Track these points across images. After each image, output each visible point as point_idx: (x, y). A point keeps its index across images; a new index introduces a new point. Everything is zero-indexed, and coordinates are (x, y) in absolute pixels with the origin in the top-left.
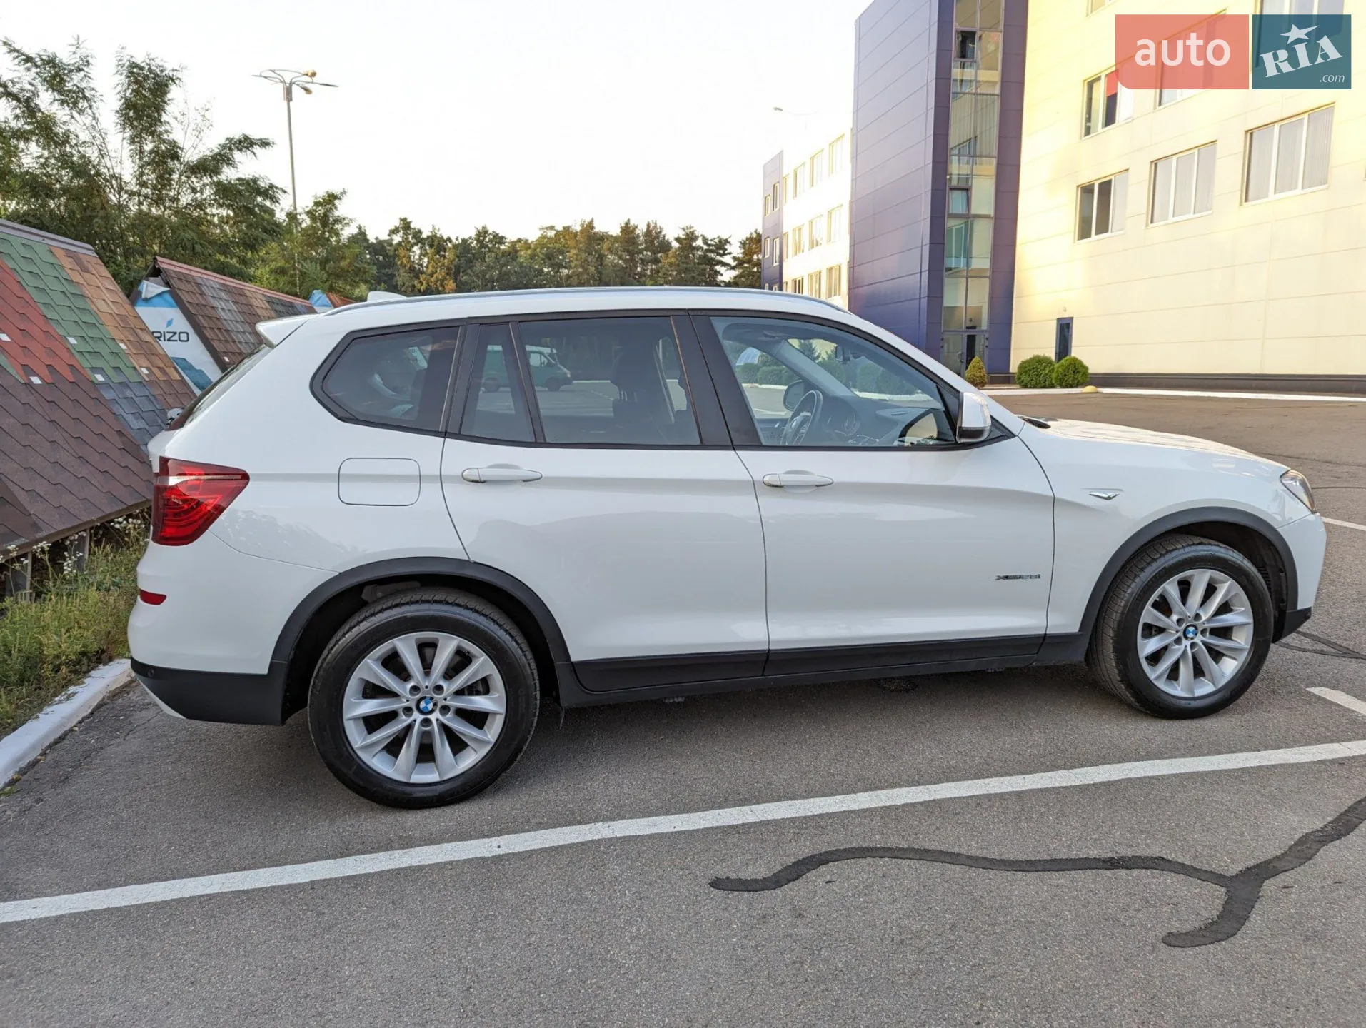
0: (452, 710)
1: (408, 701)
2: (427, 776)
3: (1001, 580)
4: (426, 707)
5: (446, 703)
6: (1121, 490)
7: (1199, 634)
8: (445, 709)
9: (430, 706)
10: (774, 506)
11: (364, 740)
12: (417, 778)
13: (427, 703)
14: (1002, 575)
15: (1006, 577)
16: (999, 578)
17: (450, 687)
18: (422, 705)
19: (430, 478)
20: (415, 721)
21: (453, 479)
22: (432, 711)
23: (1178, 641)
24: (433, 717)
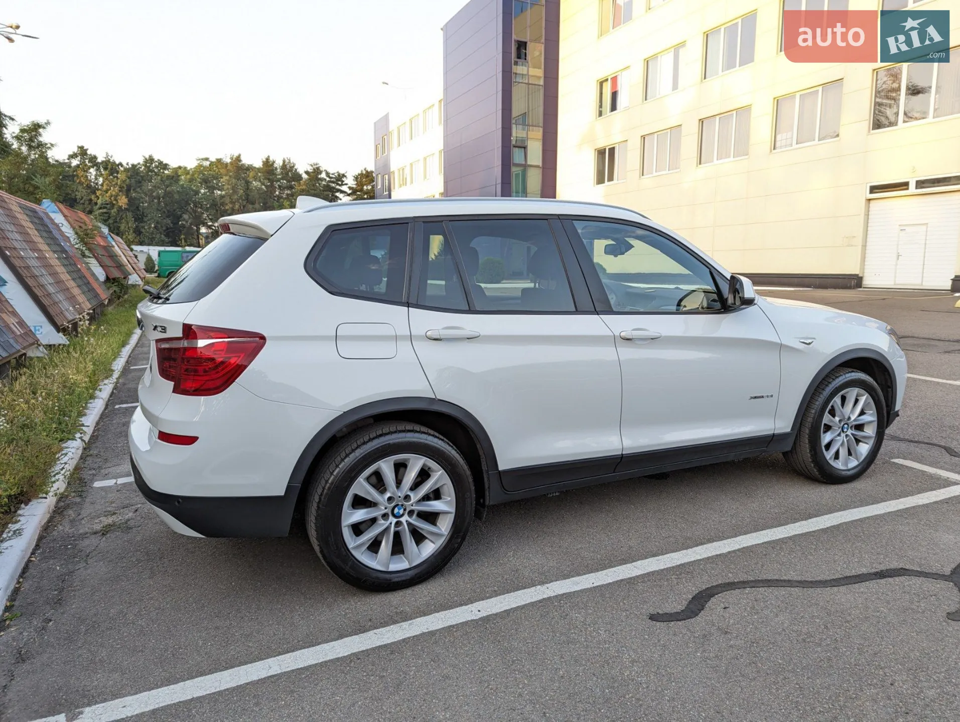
0: (416, 513)
1: (386, 508)
2: (400, 565)
3: (752, 400)
4: (398, 512)
5: (413, 508)
6: (814, 339)
7: (849, 429)
8: (411, 513)
9: (401, 511)
10: (628, 353)
11: (355, 542)
12: (394, 567)
13: (399, 509)
14: (752, 396)
15: (755, 397)
16: (752, 398)
17: (415, 497)
18: (396, 511)
19: (403, 338)
20: (391, 523)
21: (419, 338)
22: (403, 515)
23: (839, 435)
24: (403, 519)
